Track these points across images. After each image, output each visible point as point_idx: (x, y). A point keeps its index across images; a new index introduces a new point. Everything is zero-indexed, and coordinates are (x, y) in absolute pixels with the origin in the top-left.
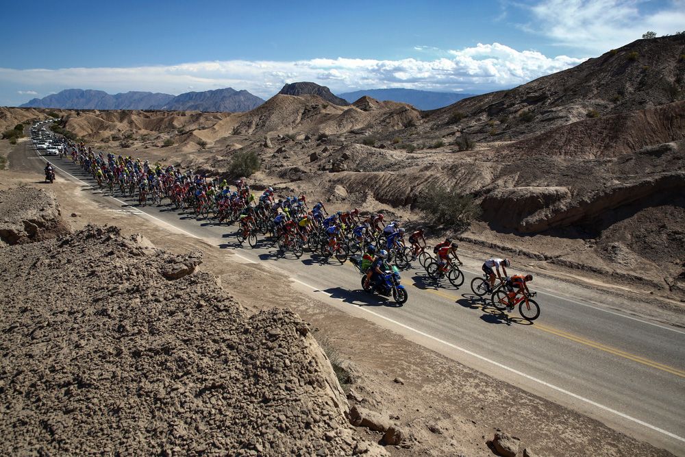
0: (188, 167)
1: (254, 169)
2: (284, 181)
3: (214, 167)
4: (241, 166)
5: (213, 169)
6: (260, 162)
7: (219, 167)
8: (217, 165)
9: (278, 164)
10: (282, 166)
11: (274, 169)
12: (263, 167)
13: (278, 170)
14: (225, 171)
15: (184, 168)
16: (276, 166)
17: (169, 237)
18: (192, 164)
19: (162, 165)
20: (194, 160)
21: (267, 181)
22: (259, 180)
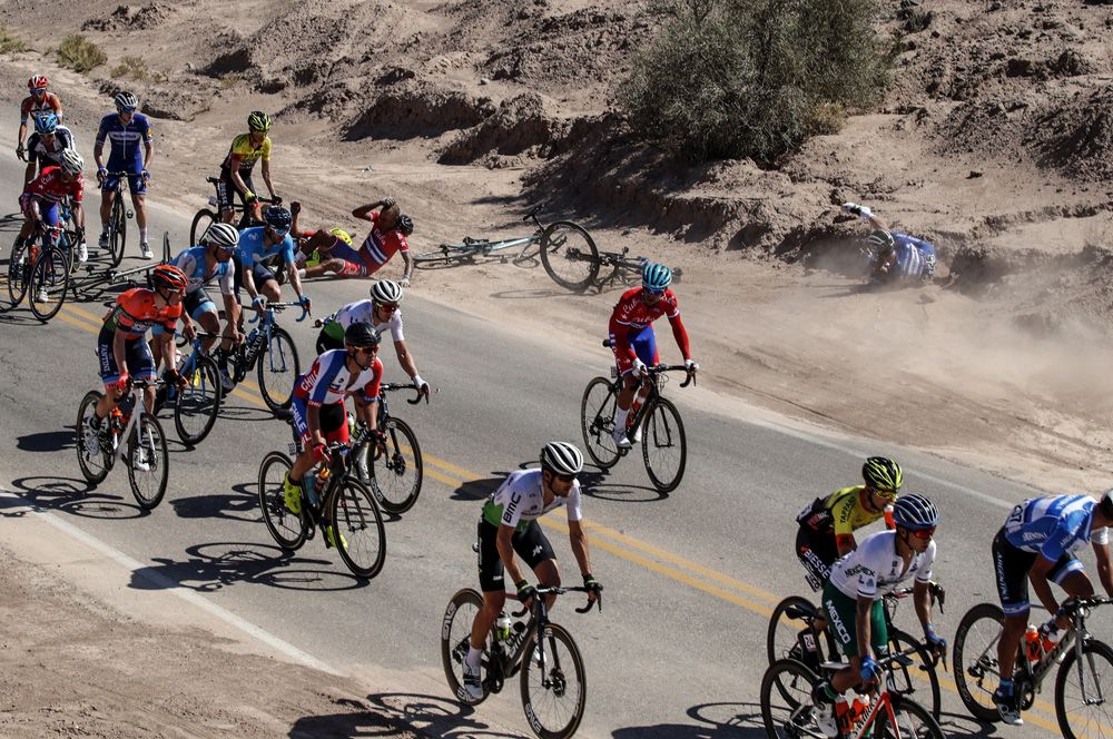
0: (305, 77)
1: (832, 92)
2: (1072, 200)
3: (513, 76)
4: (720, 66)
5: (499, 93)
6: (883, 31)
7: (554, 71)
8: (532, 64)
9: (1035, 52)
10: (1067, 65)
11: (998, 91)
12: (905, 78)
13: (1035, 99)
14: (596, 111)
15: (274, 88)
16: (1018, 69)
17: (91, 652)
18: (343, 50)
19: (114, 58)
20: (355, 27)
21: (929, 194)
22: (873, 191)
